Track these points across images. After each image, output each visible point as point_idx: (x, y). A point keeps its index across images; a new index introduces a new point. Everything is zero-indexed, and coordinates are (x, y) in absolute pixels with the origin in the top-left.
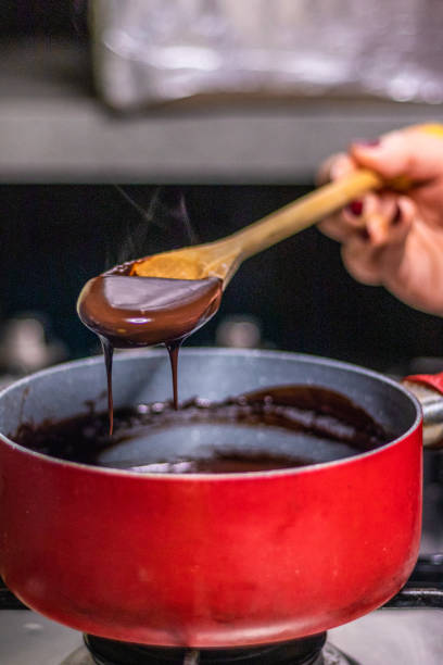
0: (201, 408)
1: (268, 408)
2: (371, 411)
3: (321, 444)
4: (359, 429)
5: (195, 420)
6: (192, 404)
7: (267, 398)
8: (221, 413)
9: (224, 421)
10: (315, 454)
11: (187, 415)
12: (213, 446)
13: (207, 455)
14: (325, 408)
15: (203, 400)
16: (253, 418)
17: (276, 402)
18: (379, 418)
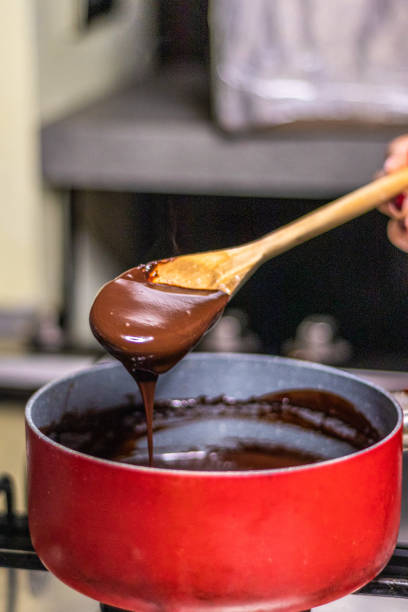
0: (228, 404)
1: (285, 407)
2: (369, 416)
3: (328, 441)
4: (360, 431)
5: (222, 415)
6: (219, 401)
7: (285, 399)
8: (245, 410)
9: (247, 416)
10: (323, 451)
11: (216, 410)
12: (237, 438)
13: (232, 445)
14: (333, 411)
15: (230, 398)
16: (272, 415)
17: (292, 403)
18: (375, 423)
